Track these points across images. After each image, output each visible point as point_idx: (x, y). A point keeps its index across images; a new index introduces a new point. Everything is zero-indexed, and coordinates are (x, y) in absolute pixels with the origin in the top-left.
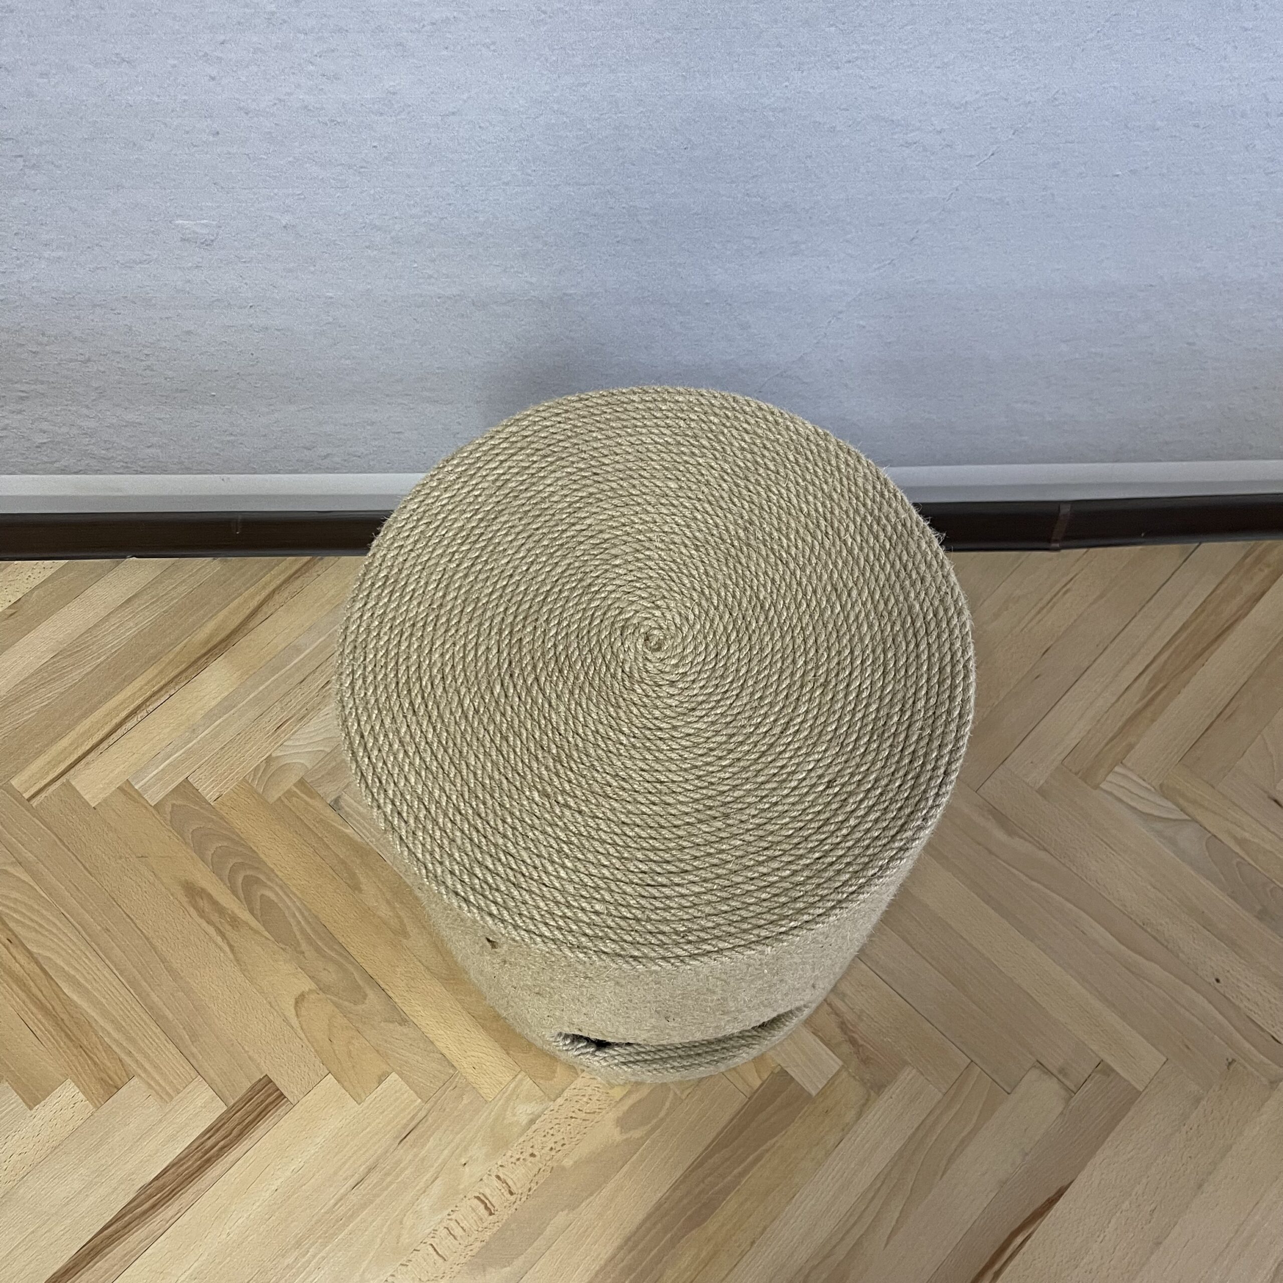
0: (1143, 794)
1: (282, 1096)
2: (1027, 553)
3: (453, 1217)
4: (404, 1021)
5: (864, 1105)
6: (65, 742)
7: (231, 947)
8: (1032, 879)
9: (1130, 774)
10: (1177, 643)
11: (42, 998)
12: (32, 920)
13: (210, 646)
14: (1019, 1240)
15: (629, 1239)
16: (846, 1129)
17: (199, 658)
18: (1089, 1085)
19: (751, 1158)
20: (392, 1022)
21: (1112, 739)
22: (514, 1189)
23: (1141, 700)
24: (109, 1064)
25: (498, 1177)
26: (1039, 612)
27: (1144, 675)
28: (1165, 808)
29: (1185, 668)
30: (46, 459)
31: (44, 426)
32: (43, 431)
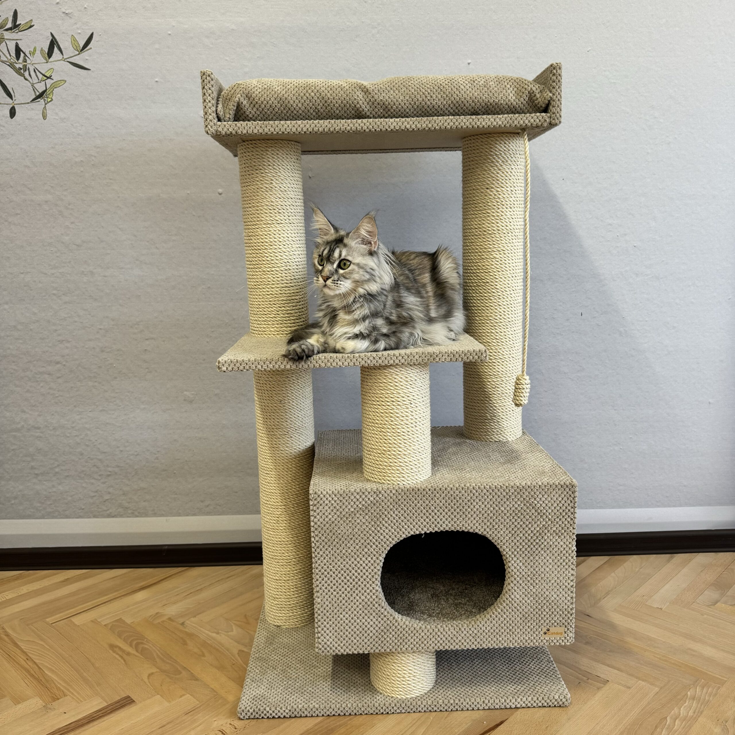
1: (134, 701)
4: (196, 680)
7: (125, 661)
11: (34, 674)
12: (39, 654)
13: (143, 587)
17: (137, 590)
20: (191, 680)
22: (237, 727)
24: (57, 692)
25: (230, 724)
30: (105, 508)
31: (111, 490)
32: (109, 493)
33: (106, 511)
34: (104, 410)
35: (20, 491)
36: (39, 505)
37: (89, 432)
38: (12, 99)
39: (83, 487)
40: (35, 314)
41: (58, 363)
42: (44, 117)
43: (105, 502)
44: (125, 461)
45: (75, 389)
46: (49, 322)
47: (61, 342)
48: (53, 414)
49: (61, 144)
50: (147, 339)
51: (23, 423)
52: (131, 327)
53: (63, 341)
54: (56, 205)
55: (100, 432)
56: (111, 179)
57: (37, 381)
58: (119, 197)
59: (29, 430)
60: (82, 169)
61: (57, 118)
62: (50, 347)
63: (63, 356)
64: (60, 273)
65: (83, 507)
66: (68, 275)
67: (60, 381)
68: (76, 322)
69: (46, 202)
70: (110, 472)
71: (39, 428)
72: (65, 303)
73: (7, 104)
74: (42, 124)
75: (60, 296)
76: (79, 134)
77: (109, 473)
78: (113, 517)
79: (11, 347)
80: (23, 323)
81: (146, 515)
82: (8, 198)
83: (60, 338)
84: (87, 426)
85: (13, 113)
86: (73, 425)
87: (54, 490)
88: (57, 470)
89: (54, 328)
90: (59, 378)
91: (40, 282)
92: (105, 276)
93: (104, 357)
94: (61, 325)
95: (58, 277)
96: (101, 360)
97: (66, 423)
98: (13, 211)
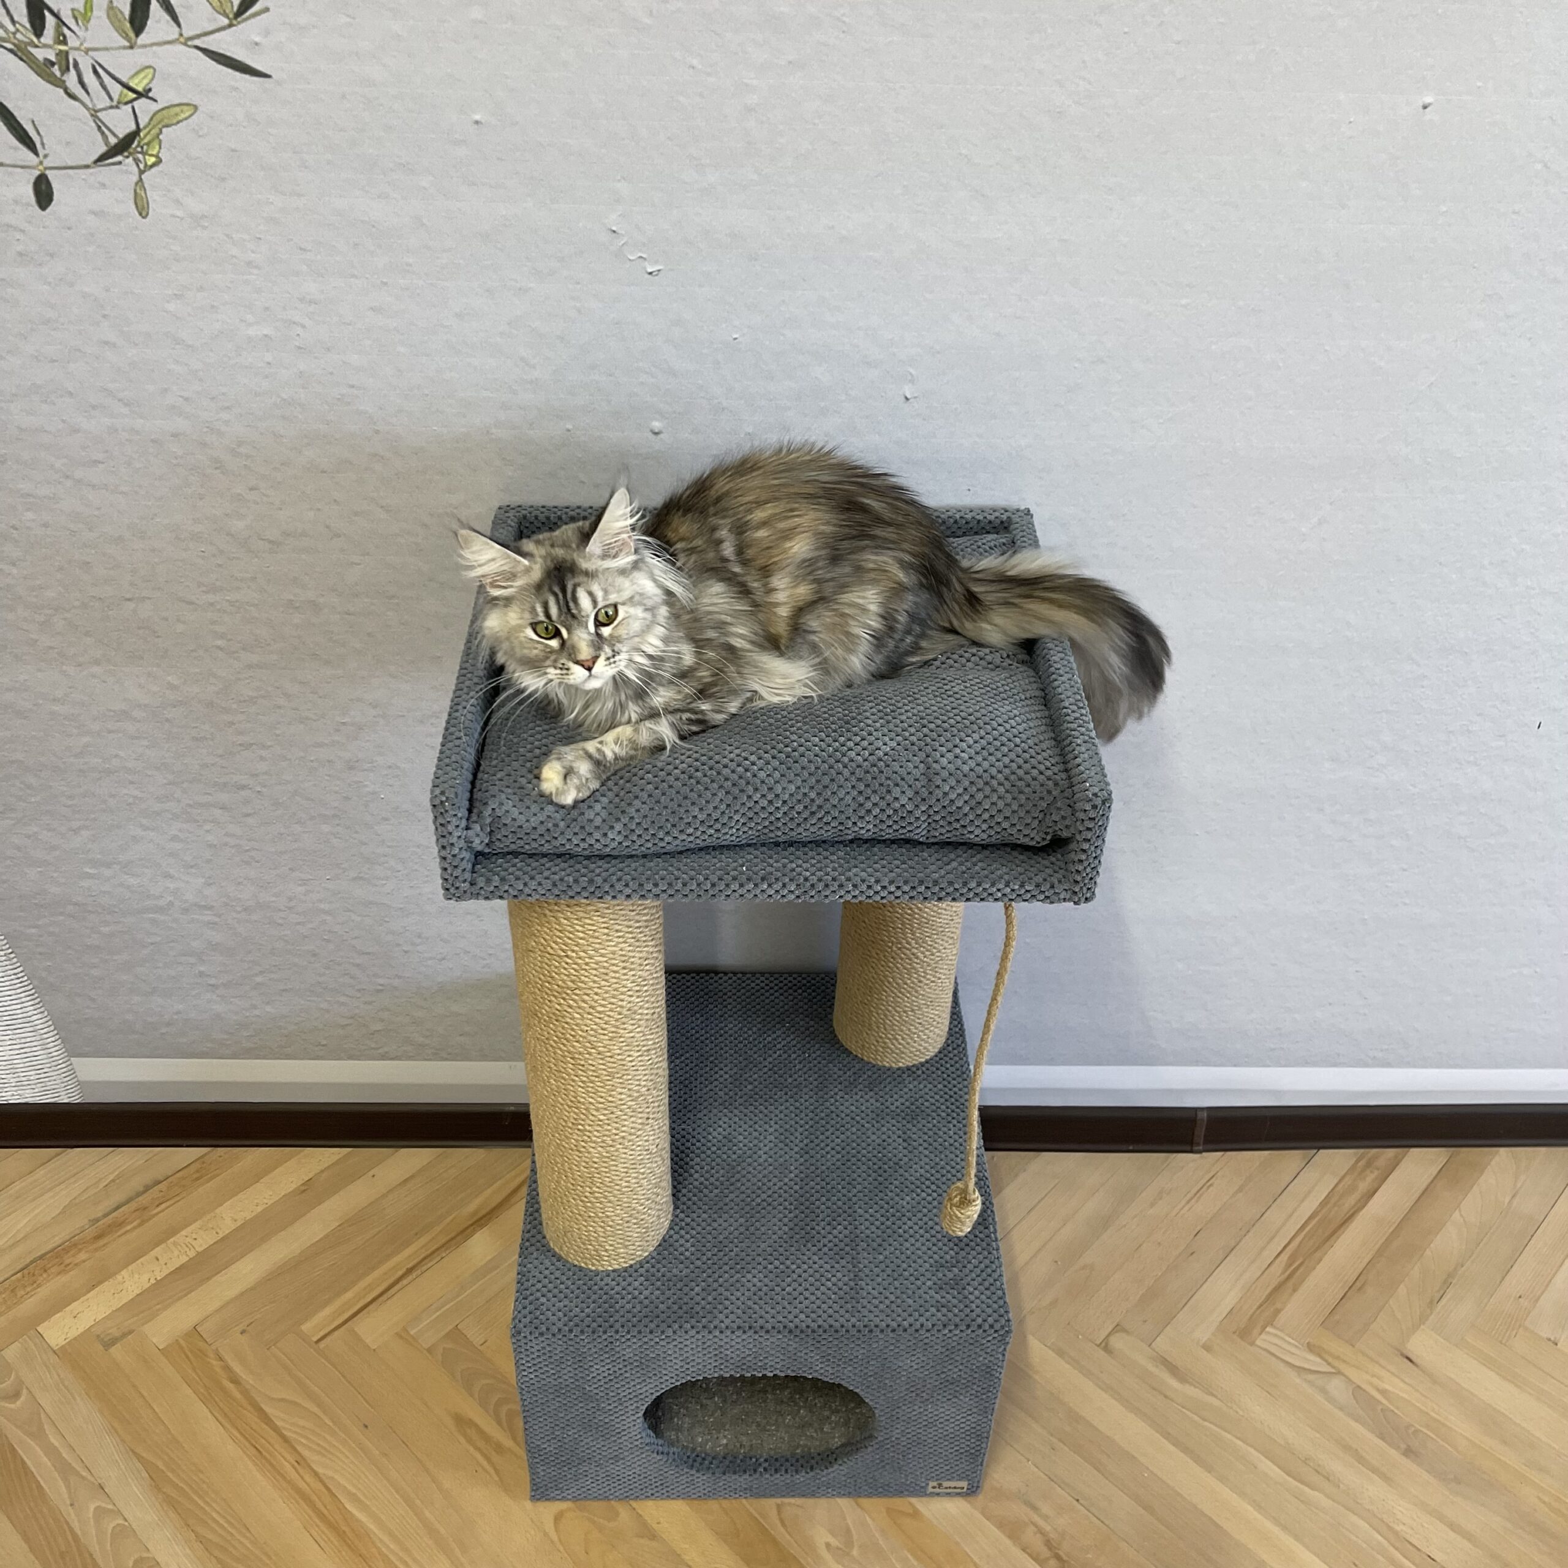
0: (1293, 1350)
2: (1175, 1155)
4: (653, 1536)
6: (349, 1295)
8: (1205, 1420)
9: (1279, 1333)
10: (1307, 1229)
11: (325, 1512)
12: (318, 1445)
13: (475, 1219)
17: (467, 1228)
20: (642, 1537)
21: (1261, 1305)
23: (1283, 1273)
26: (1188, 1202)
27: (1282, 1255)
28: (1313, 1361)
29: (1318, 1248)
30: (373, 1045)
31: (385, 1015)
32: (382, 1020)
33: (378, 1049)
34: (361, 878)
35: (178, 1013)
36: (224, 1036)
37: (328, 918)
38: (36, 154)
40: (172, 687)
41: (244, 787)
42: (143, 210)
43: (372, 1034)
44: (414, 969)
45: (290, 838)
46: (211, 705)
47: (247, 746)
48: (239, 883)
49: (201, 289)
51: (169, 898)
52: (422, 722)
53: (252, 744)
54: (203, 444)
55: (354, 917)
56: (353, 387)
57: (197, 821)
58: (376, 431)
59: (186, 911)
60: (269, 357)
61: (179, 213)
62: (220, 756)
63: (254, 775)
64: (230, 601)
65: (324, 1042)
66: (252, 608)
67: (250, 821)
68: (280, 707)
69: (175, 435)
70: (381, 985)
71: (211, 908)
72: (250, 667)
73: (22, 167)
74: (136, 228)
75: (234, 653)
76: (249, 264)
77: (380, 988)
78: (391, 1059)
79: (121, 753)
80: (145, 705)
81: (466, 1058)
82: (63, 421)
83: (242, 739)
84: (324, 906)
85: (43, 193)
86: (292, 904)
87: (257, 1012)
88: (259, 979)
89: (227, 718)
90: (247, 815)
91: (179, 620)
92: (348, 613)
93: (356, 779)
94: (242, 713)
95: (225, 611)
96: (350, 785)
97: (274, 899)
98: (83, 454)
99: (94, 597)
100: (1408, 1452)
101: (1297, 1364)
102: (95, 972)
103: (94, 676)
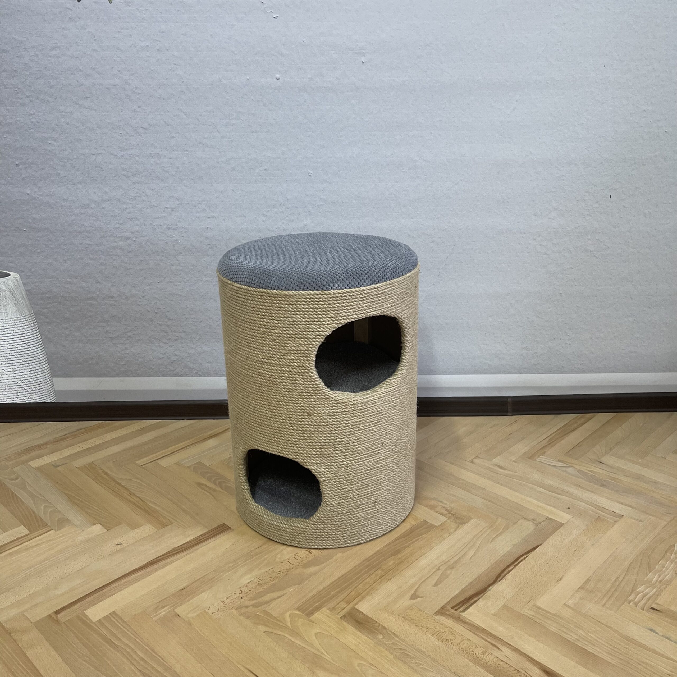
0: (551, 461)
1: (230, 528)
3: (297, 555)
5: (457, 528)
6: (156, 454)
8: (513, 479)
9: (546, 457)
10: (557, 433)
11: (140, 506)
12: (139, 490)
13: (210, 436)
14: (523, 557)
15: (367, 559)
16: (450, 534)
17: (207, 438)
18: (544, 523)
19: (414, 540)
21: (538, 451)
23: (547, 443)
24: (164, 520)
26: (506, 427)
27: (547, 439)
28: (560, 464)
30: (172, 369)
31: (177, 352)
32: (176, 355)
33: (173, 371)
34: (171, 282)
35: (96, 353)
36: (113, 365)
37: (158, 301)
39: (153, 349)
40: (106, 193)
41: (128, 239)
43: (172, 363)
44: (190, 327)
45: (144, 263)
46: (119, 200)
47: (131, 219)
48: (125, 285)
49: (127, 29)
50: (209, 218)
51: (98, 293)
52: (195, 206)
53: (133, 218)
54: (124, 89)
55: (168, 301)
56: (175, 64)
57: (110, 255)
58: (183, 82)
59: (104, 299)
60: (148, 54)
61: (122, 1)
62: (121, 224)
63: (133, 233)
64: (129, 155)
65: (153, 367)
66: (137, 157)
67: (131, 255)
68: (144, 201)
69: (115, 86)
70: (176, 336)
71: (113, 297)
72: (134, 183)
74: (108, 7)
75: (129, 177)
76: (143, 19)
77: (176, 338)
78: (180, 376)
79: (85, 224)
80: (96, 201)
81: (209, 375)
82: (78, 81)
83: (129, 216)
84: (156, 296)
86: (144, 295)
87: (127, 352)
88: (129, 334)
89: (125, 206)
90: (130, 252)
91: (110, 163)
92: (170, 158)
93: (170, 234)
94: (130, 204)
95: (127, 159)
96: (168, 236)
97: (137, 293)
98: (83, 94)
99: (81, 154)
100: (602, 485)
101: (554, 465)
102: (67, 332)
103: (79, 189)
